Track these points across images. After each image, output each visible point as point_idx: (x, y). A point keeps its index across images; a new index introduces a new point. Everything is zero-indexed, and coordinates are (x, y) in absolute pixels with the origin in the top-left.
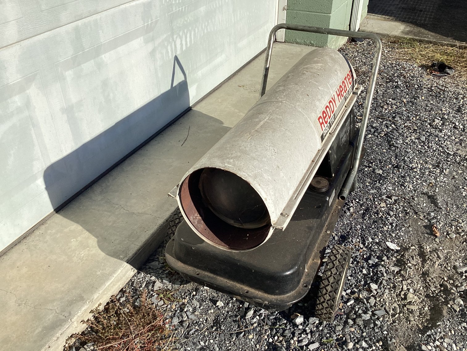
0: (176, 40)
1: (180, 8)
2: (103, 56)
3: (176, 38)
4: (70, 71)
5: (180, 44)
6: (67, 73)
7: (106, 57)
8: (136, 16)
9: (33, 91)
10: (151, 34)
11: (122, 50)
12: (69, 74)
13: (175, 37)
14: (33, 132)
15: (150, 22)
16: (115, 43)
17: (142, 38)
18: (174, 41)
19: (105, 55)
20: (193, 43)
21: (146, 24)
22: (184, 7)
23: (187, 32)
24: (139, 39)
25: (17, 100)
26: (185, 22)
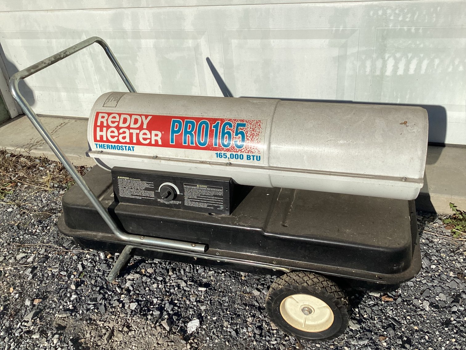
0: (388, 59)
1: (405, 28)
2: (272, 40)
3: (389, 57)
4: (236, 40)
5: (394, 66)
6: (233, 41)
7: (274, 43)
8: (320, 17)
9: (202, 41)
10: (343, 41)
11: (295, 42)
12: (234, 42)
13: (387, 56)
14: (196, 67)
15: (341, 29)
16: (287, 34)
17: (327, 40)
18: (383, 58)
19: (274, 40)
20: (423, 72)
21: (334, 29)
22: (413, 28)
23: (412, 58)
24: (324, 40)
25: (190, 42)
26: (413, 46)
